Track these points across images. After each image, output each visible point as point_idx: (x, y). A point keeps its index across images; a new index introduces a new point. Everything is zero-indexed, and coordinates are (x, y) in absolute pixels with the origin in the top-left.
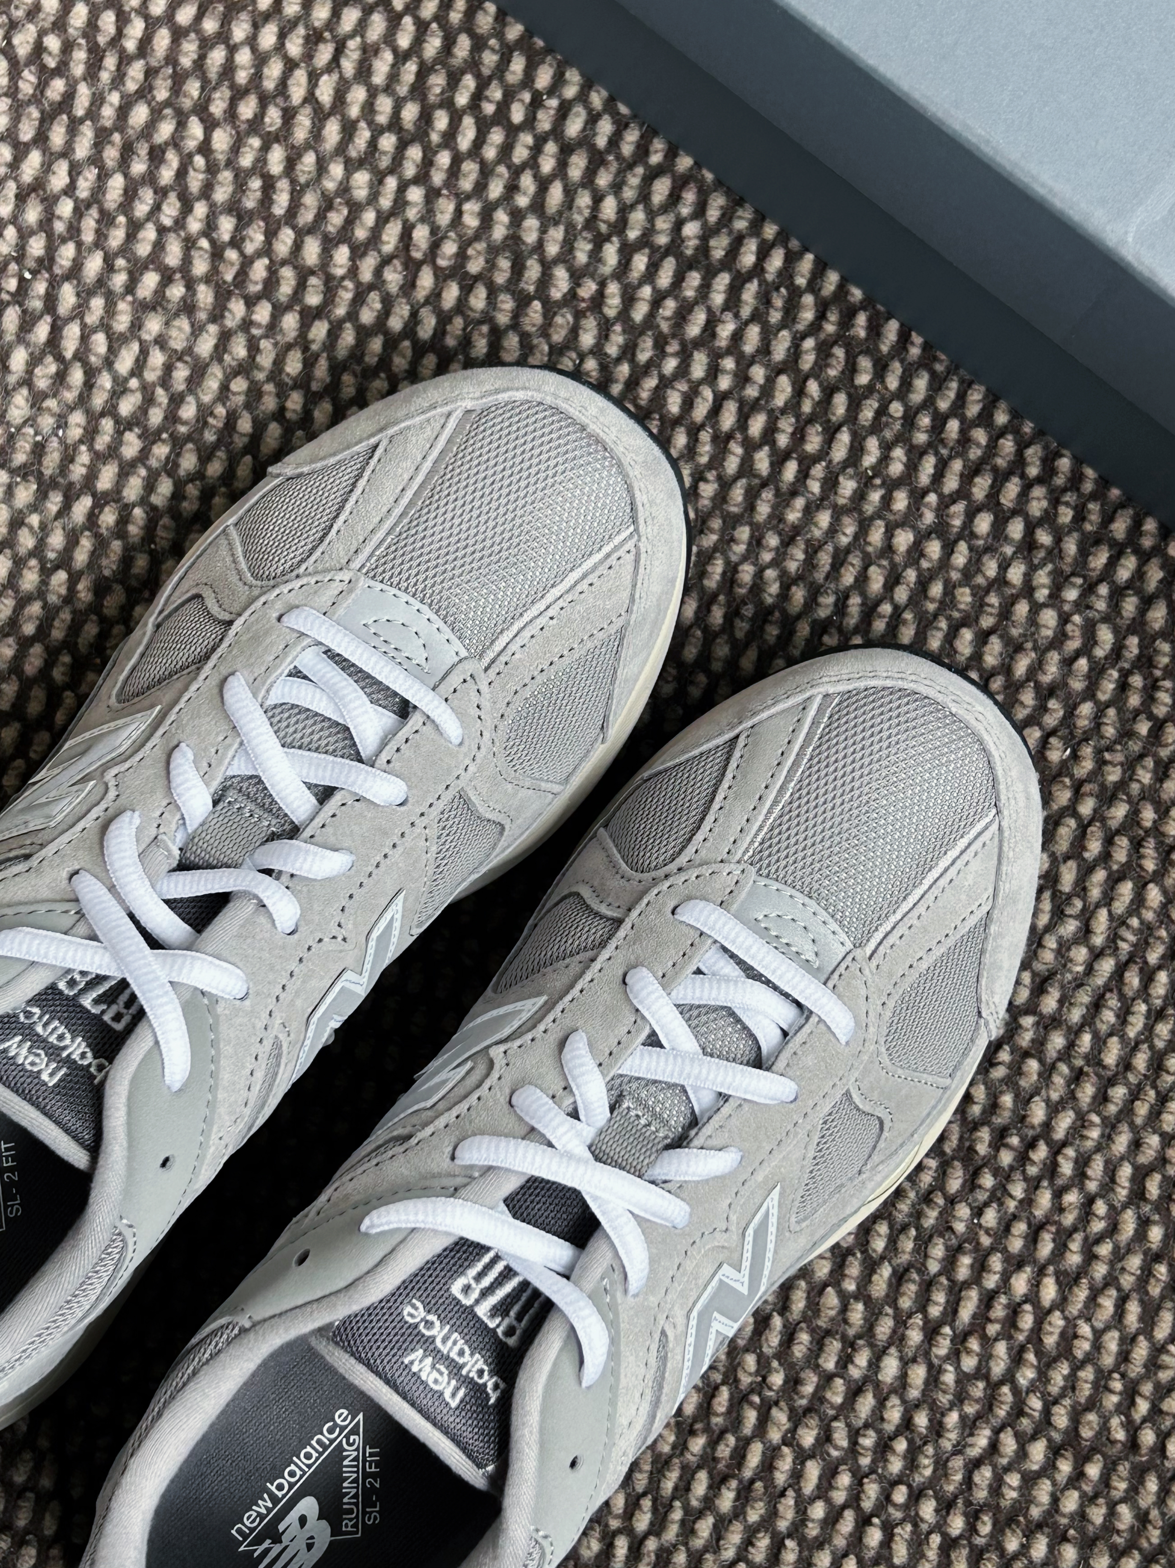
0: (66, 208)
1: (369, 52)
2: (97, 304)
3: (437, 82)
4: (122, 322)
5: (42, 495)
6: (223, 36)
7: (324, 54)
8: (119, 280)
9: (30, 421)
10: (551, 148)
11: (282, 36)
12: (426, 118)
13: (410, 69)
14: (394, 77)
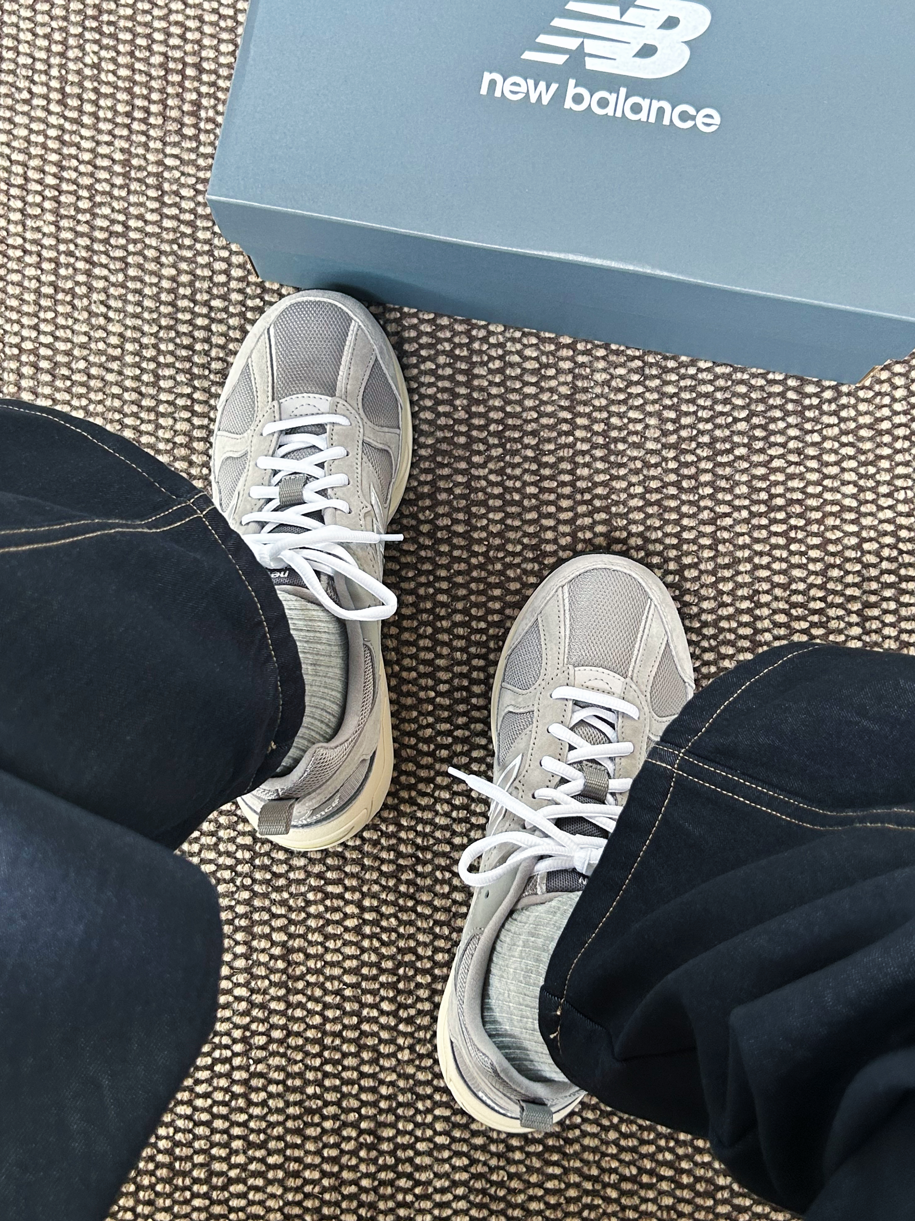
0: (692, 371)
1: (801, 477)
2: (656, 396)
3: (798, 509)
4: (649, 408)
5: (566, 397)
6: (787, 414)
7: (793, 458)
8: (668, 402)
9: (596, 383)
10: (784, 566)
11: (795, 438)
12: (780, 509)
13: (800, 496)
14: (793, 490)
